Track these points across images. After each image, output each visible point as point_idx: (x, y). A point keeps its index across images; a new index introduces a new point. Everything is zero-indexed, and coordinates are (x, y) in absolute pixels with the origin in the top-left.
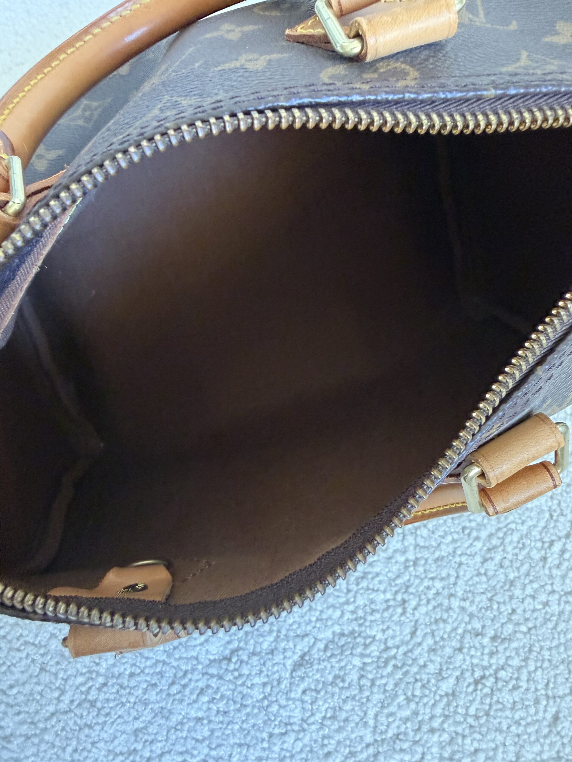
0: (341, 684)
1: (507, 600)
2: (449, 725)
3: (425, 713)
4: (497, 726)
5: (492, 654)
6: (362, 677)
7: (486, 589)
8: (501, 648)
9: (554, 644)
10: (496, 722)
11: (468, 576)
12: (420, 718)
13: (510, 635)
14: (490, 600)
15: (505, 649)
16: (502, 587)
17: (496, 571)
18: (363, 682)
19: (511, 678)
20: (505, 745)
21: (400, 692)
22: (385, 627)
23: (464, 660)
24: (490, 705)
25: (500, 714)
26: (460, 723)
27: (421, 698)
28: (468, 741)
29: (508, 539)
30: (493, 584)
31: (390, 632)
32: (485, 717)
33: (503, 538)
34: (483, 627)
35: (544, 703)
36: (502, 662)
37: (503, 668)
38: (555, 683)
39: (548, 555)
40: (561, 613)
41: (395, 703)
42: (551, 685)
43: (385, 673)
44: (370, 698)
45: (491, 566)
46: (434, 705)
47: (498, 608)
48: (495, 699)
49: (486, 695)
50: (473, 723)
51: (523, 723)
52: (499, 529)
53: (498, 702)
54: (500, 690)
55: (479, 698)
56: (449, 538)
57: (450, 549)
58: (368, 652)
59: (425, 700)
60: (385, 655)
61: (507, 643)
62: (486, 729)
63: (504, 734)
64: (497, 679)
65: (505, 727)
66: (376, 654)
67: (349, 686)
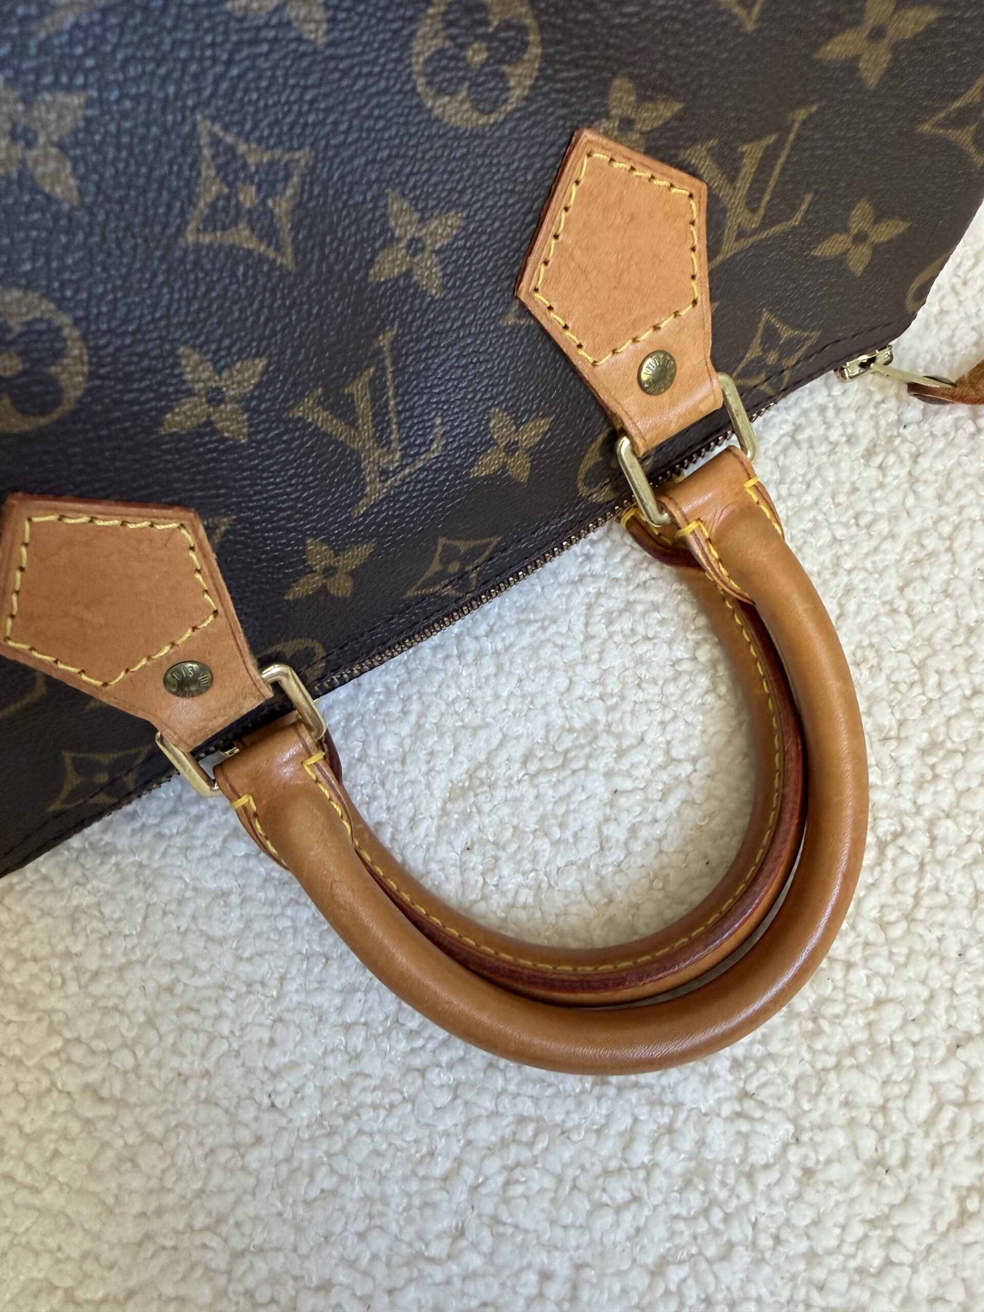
0: (556, 833)
1: (961, 667)
4: (935, 946)
5: (920, 785)
6: (607, 820)
7: (909, 644)
8: (944, 770)
10: (931, 937)
11: (866, 615)
13: (966, 742)
14: (920, 667)
15: (955, 773)
16: (948, 640)
17: (934, 604)
18: (610, 830)
19: (969, 839)
20: (952, 991)
22: (668, 716)
24: (917, 898)
25: (940, 916)
28: (860, 974)
29: (961, 541)
30: (927, 633)
31: (680, 725)
32: (903, 925)
33: (951, 538)
34: (901, 723)
36: (946, 801)
37: (946, 815)
43: (660, 814)
45: (921, 595)
47: (940, 685)
48: (928, 883)
49: (905, 874)
50: (872, 938)
52: (942, 518)
53: (936, 889)
54: (943, 862)
55: (887, 880)
56: (825, 536)
57: (827, 557)
58: (625, 765)
60: (664, 776)
61: (958, 760)
62: (905, 951)
63: (951, 967)
64: (933, 839)
65: (953, 949)
66: (643, 773)
67: (576, 838)
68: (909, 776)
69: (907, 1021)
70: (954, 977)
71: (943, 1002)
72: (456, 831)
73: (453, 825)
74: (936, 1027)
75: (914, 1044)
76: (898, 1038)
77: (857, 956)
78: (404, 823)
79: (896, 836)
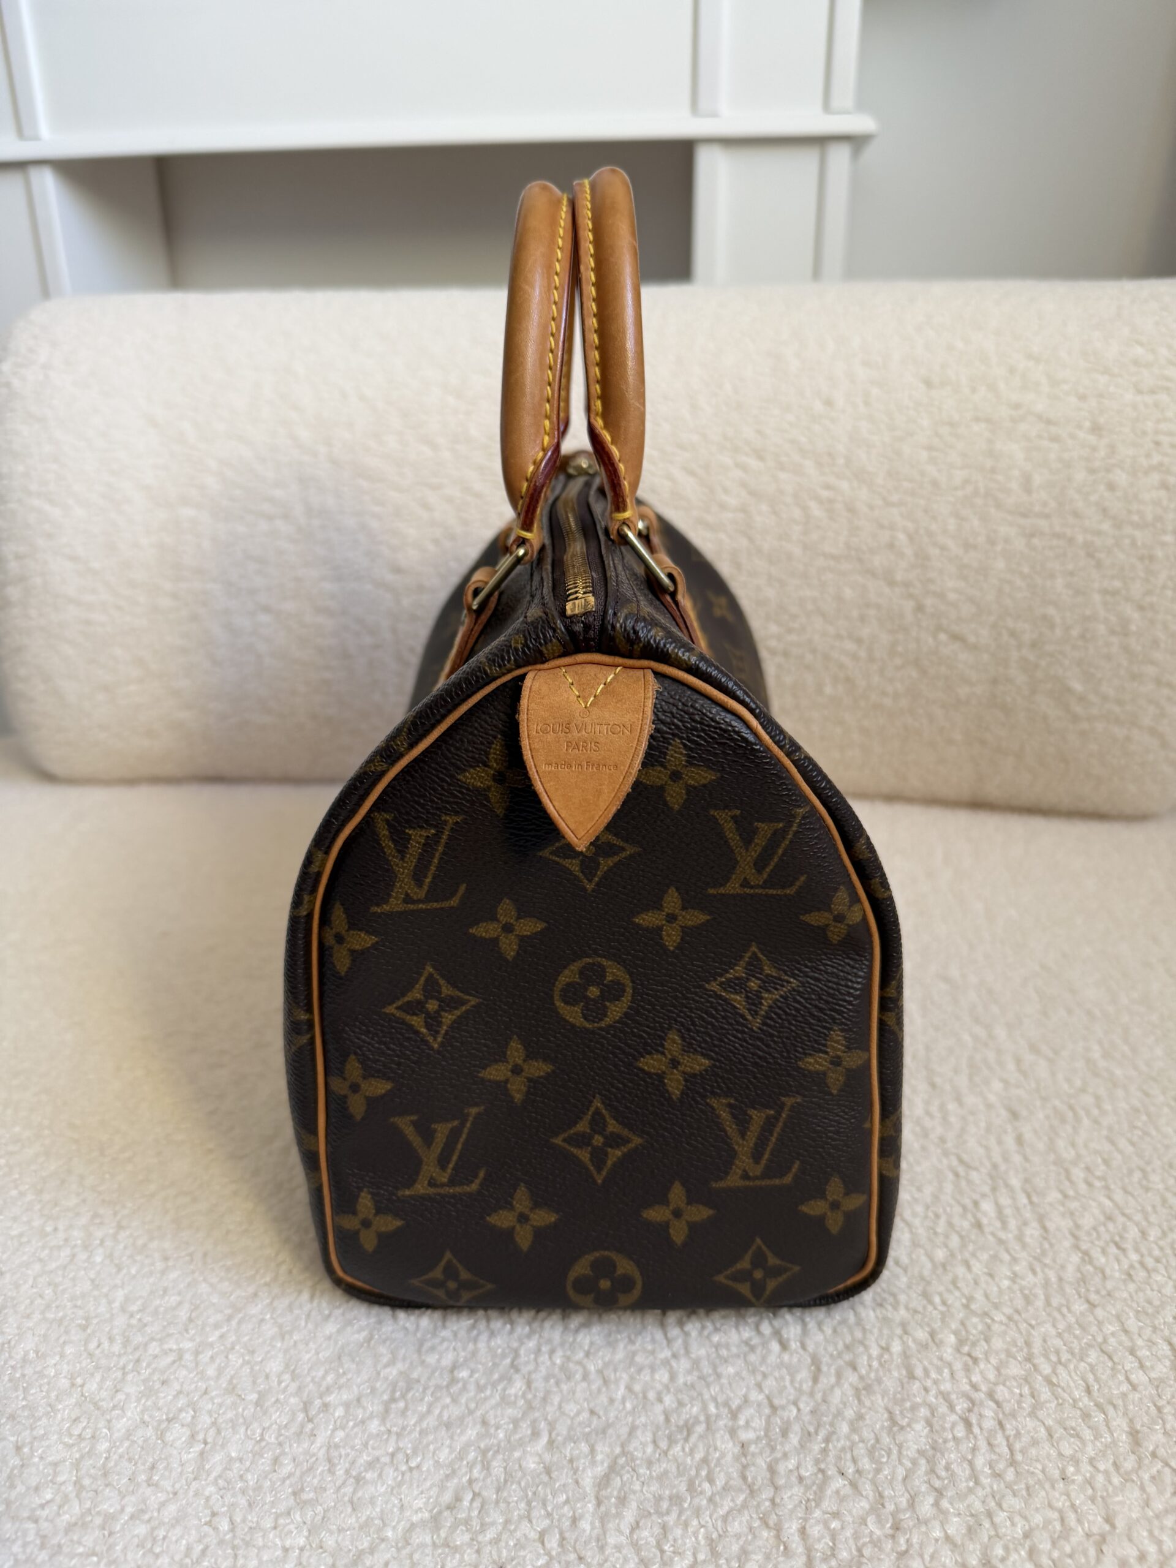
0: (707, 1488)
1: (951, 1287)
2: (951, 1503)
3: (897, 1496)
4: (1041, 1476)
5: (968, 1370)
6: (746, 1467)
8: (978, 1353)
9: (1061, 1326)
10: (1036, 1470)
13: (981, 1333)
15: (986, 1354)
18: (752, 1474)
20: (1073, 1506)
22: (759, 1378)
23: (926, 1390)
24: (1010, 1445)
25: (1033, 1452)
26: (970, 1490)
27: (878, 1471)
32: (1011, 1471)
35: (1100, 1417)
36: (991, 1375)
37: (996, 1384)
38: (1097, 1380)
39: (979, 1215)
40: (1047, 1284)
41: (829, 1492)
42: (1095, 1386)
43: (787, 1448)
44: (778, 1500)
46: (907, 1478)
47: (943, 1302)
48: (1011, 1432)
49: (992, 1432)
51: (1084, 1459)
53: (1018, 1435)
54: (1013, 1415)
58: (741, 1421)
59: (887, 1472)
60: (778, 1421)
61: (984, 1346)
62: (1023, 1486)
64: (997, 1403)
65: (1056, 1474)
66: (758, 1423)
67: (726, 1488)
68: (958, 1366)
69: (1055, 1540)
70: (1068, 1495)
71: (1071, 1517)
72: (619, 1515)
73: (614, 1511)
75: (1071, 1556)
76: (1056, 1554)
77: (992, 1505)
78: (566, 1524)
79: (970, 1410)
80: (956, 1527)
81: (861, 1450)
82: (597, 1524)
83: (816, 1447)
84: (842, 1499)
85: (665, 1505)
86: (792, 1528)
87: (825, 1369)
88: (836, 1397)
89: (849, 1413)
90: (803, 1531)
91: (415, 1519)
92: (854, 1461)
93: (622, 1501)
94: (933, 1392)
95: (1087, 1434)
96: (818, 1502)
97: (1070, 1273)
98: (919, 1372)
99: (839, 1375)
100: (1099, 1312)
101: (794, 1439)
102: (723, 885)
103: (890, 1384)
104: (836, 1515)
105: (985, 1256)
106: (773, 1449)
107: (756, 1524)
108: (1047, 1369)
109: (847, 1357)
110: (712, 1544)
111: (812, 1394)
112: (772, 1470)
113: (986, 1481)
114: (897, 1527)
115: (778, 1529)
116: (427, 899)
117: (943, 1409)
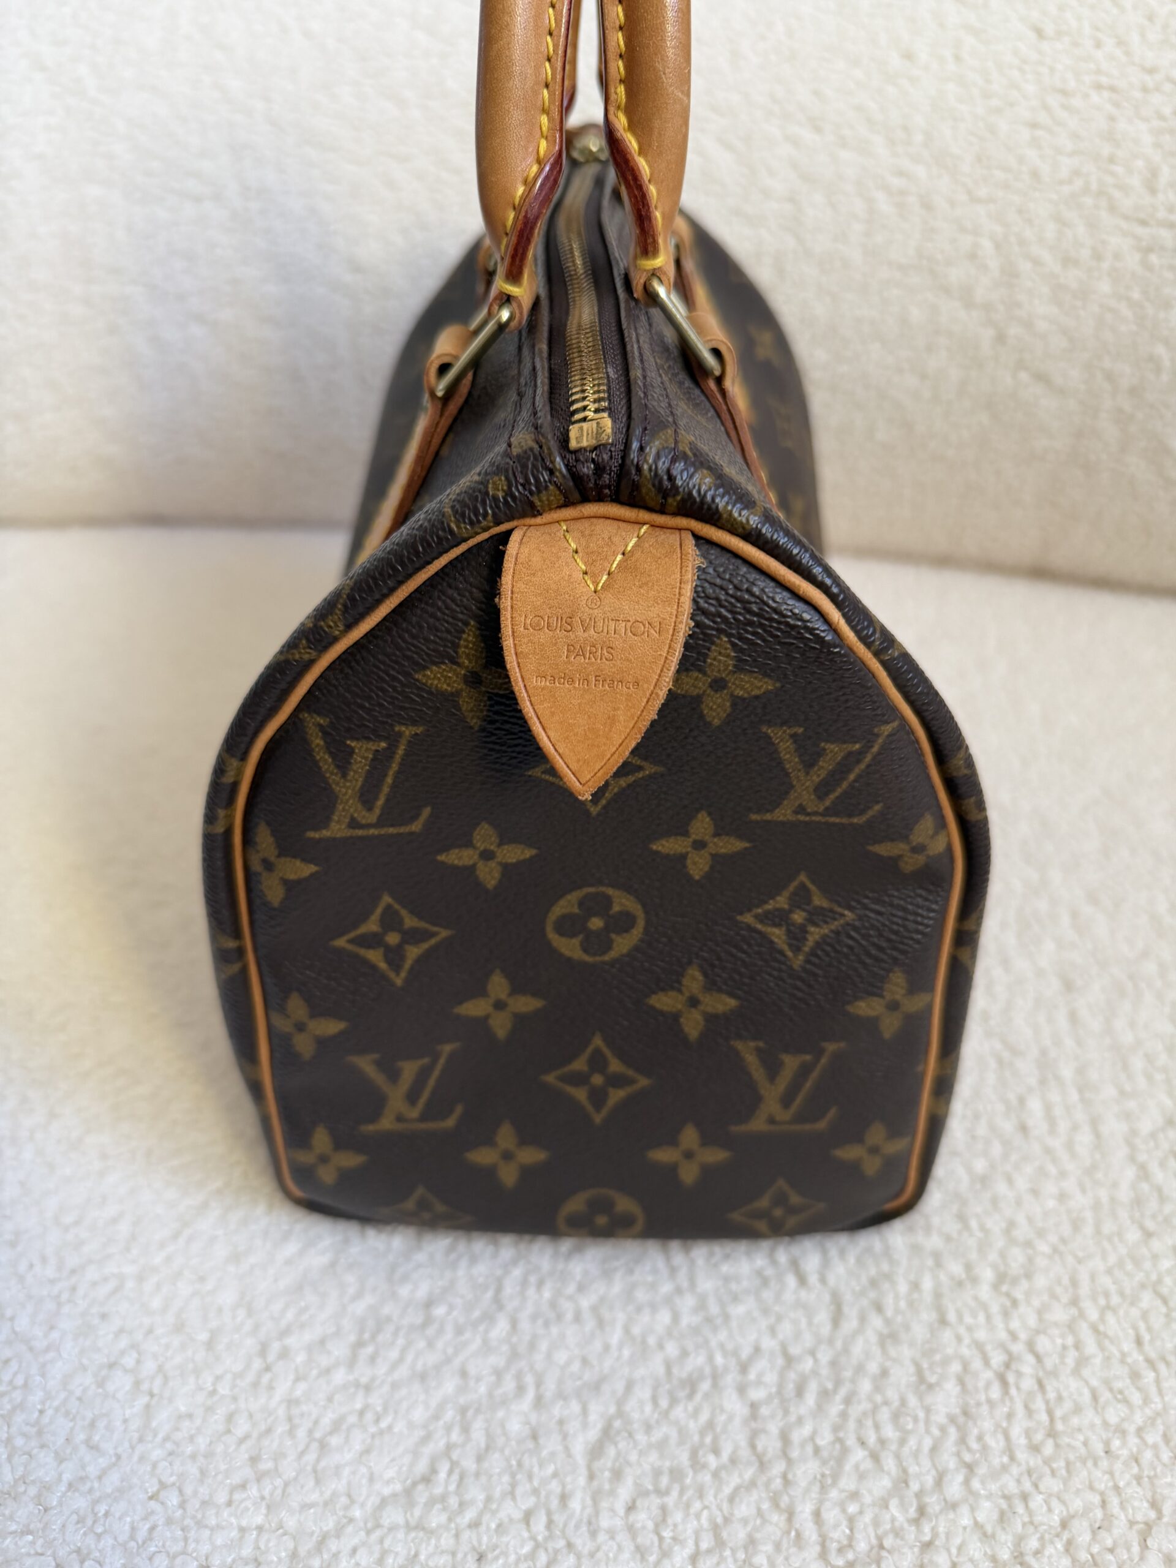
0: (712, 1461)
2: (983, 1483)
3: (922, 1474)
4: (1083, 1450)
5: (1006, 1314)
6: (755, 1433)
8: (1019, 1294)
9: (1112, 1259)
10: (1077, 1443)
12: (915, 1486)
13: (1023, 1267)
15: (1028, 1294)
19: (1065, 1346)
20: (1117, 1488)
21: (851, 1441)
23: (959, 1339)
25: (1075, 1421)
26: (1004, 1468)
27: (902, 1442)
32: (1050, 1443)
34: (967, 1266)
35: (1149, 1376)
36: (1032, 1321)
37: (1038, 1332)
38: (1149, 1329)
40: (1097, 1206)
41: (848, 1467)
42: (1147, 1337)
43: (803, 1410)
44: (790, 1476)
46: (934, 1450)
48: (1051, 1395)
49: (1030, 1394)
51: (1132, 1429)
53: (1060, 1398)
54: (1054, 1374)
55: (1019, 1405)
58: (752, 1376)
59: (912, 1442)
60: (792, 1376)
61: (1024, 1284)
62: (1062, 1464)
63: (1104, 1464)
64: (1038, 1358)
65: (1099, 1449)
66: (771, 1378)
67: (733, 1461)
68: (995, 1309)
69: (1095, 1531)
70: (1111, 1473)
71: (1114, 1501)
72: (612, 1493)
73: (607, 1487)
74: (1120, 1526)
75: (1111, 1551)
76: (1095, 1549)
77: (1027, 1485)
79: (1007, 1366)
80: (986, 1512)
81: (884, 1414)
82: (589, 1502)
83: (835, 1408)
84: (862, 1476)
85: (664, 1481)
86: (805, 1511)
87: (846, 1309)
88: (857, 1349)
89: (873, 1367)
90: (817, 1515)
91: (387, 1491)
92: (877, 1427)
93: (617, 1475)
94: (967, 1341)
95: (1136, 1398)
96: (836, 1477)
97: (1124, 1194)
98: (952, 1317)
99: (863, 1319)
100: (1156, 1245)
101: (810, 1399)
102: (771, 811)
103: (919, 1331)
104: (854, 1496)
105: (1029, 1169)
106: (786, 1412)
107: (765, 1506)
108: (1093, 1315)
109: (872, 1295)
110: (716, 1529)
111: (831, 1342)
112: (785, 1437)
113: (1022, 1455)
114: (922, 1511)
115: (791, 1515)
116: (378, 825)
117: (977, 1364)
